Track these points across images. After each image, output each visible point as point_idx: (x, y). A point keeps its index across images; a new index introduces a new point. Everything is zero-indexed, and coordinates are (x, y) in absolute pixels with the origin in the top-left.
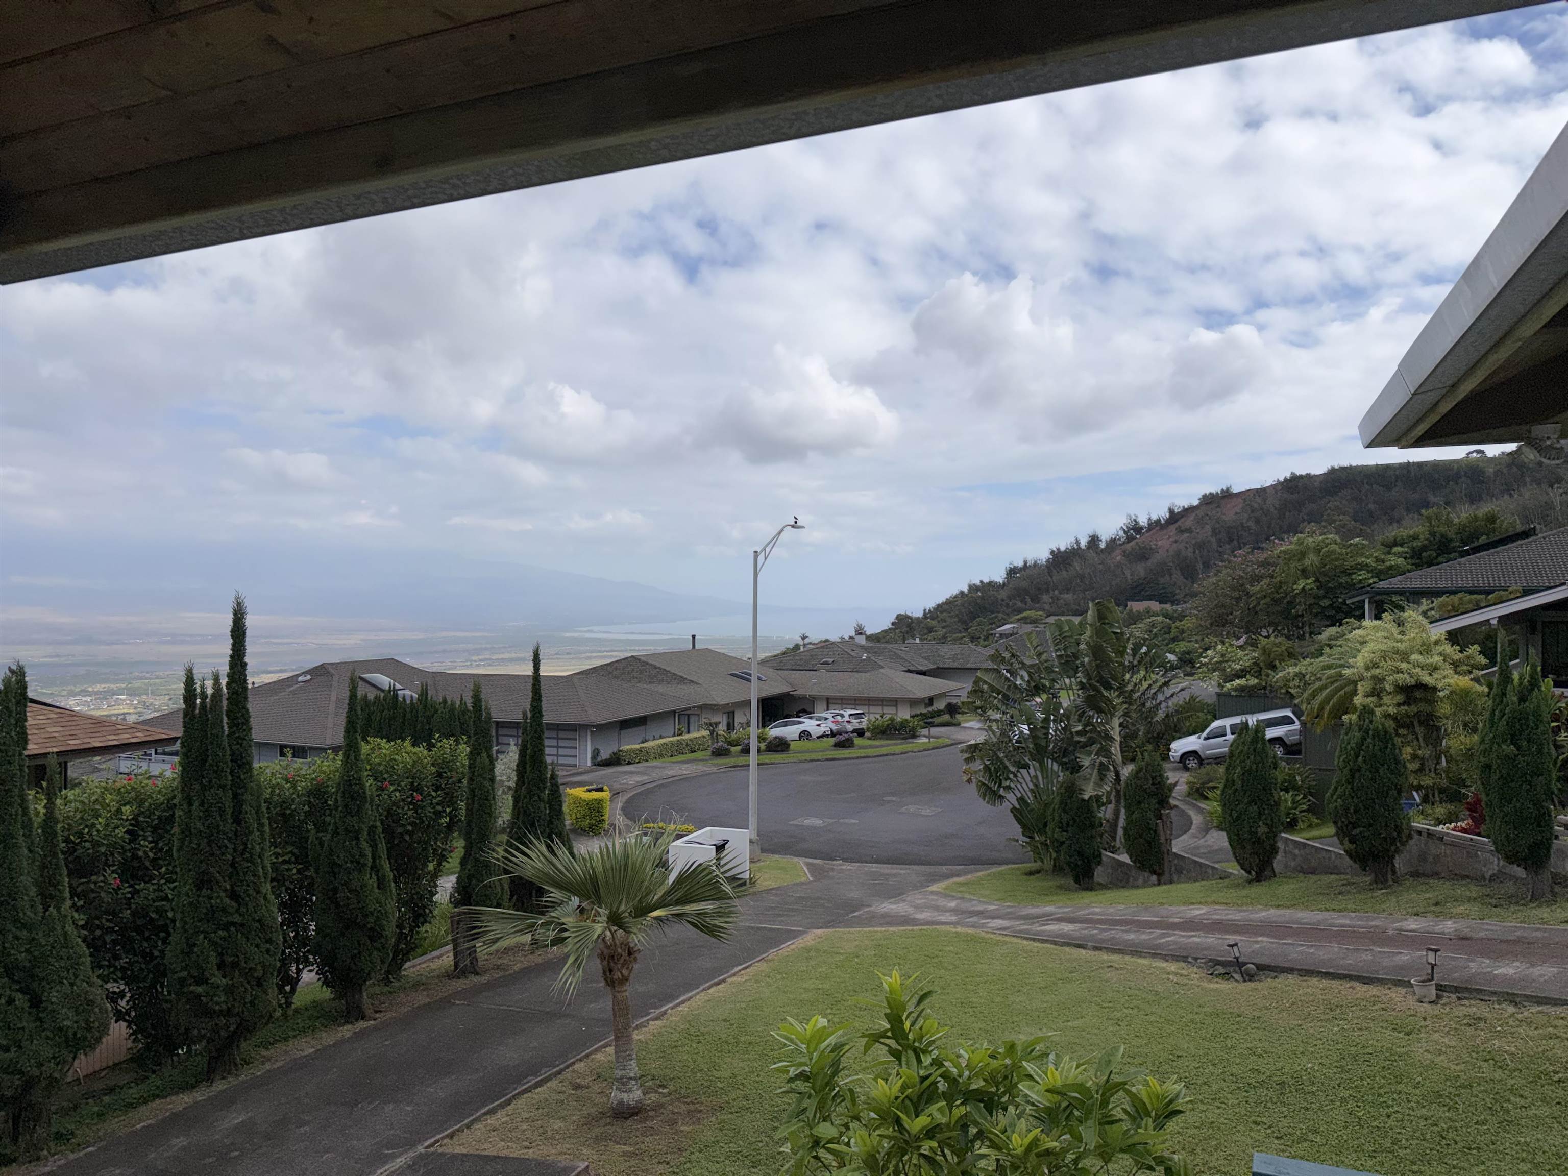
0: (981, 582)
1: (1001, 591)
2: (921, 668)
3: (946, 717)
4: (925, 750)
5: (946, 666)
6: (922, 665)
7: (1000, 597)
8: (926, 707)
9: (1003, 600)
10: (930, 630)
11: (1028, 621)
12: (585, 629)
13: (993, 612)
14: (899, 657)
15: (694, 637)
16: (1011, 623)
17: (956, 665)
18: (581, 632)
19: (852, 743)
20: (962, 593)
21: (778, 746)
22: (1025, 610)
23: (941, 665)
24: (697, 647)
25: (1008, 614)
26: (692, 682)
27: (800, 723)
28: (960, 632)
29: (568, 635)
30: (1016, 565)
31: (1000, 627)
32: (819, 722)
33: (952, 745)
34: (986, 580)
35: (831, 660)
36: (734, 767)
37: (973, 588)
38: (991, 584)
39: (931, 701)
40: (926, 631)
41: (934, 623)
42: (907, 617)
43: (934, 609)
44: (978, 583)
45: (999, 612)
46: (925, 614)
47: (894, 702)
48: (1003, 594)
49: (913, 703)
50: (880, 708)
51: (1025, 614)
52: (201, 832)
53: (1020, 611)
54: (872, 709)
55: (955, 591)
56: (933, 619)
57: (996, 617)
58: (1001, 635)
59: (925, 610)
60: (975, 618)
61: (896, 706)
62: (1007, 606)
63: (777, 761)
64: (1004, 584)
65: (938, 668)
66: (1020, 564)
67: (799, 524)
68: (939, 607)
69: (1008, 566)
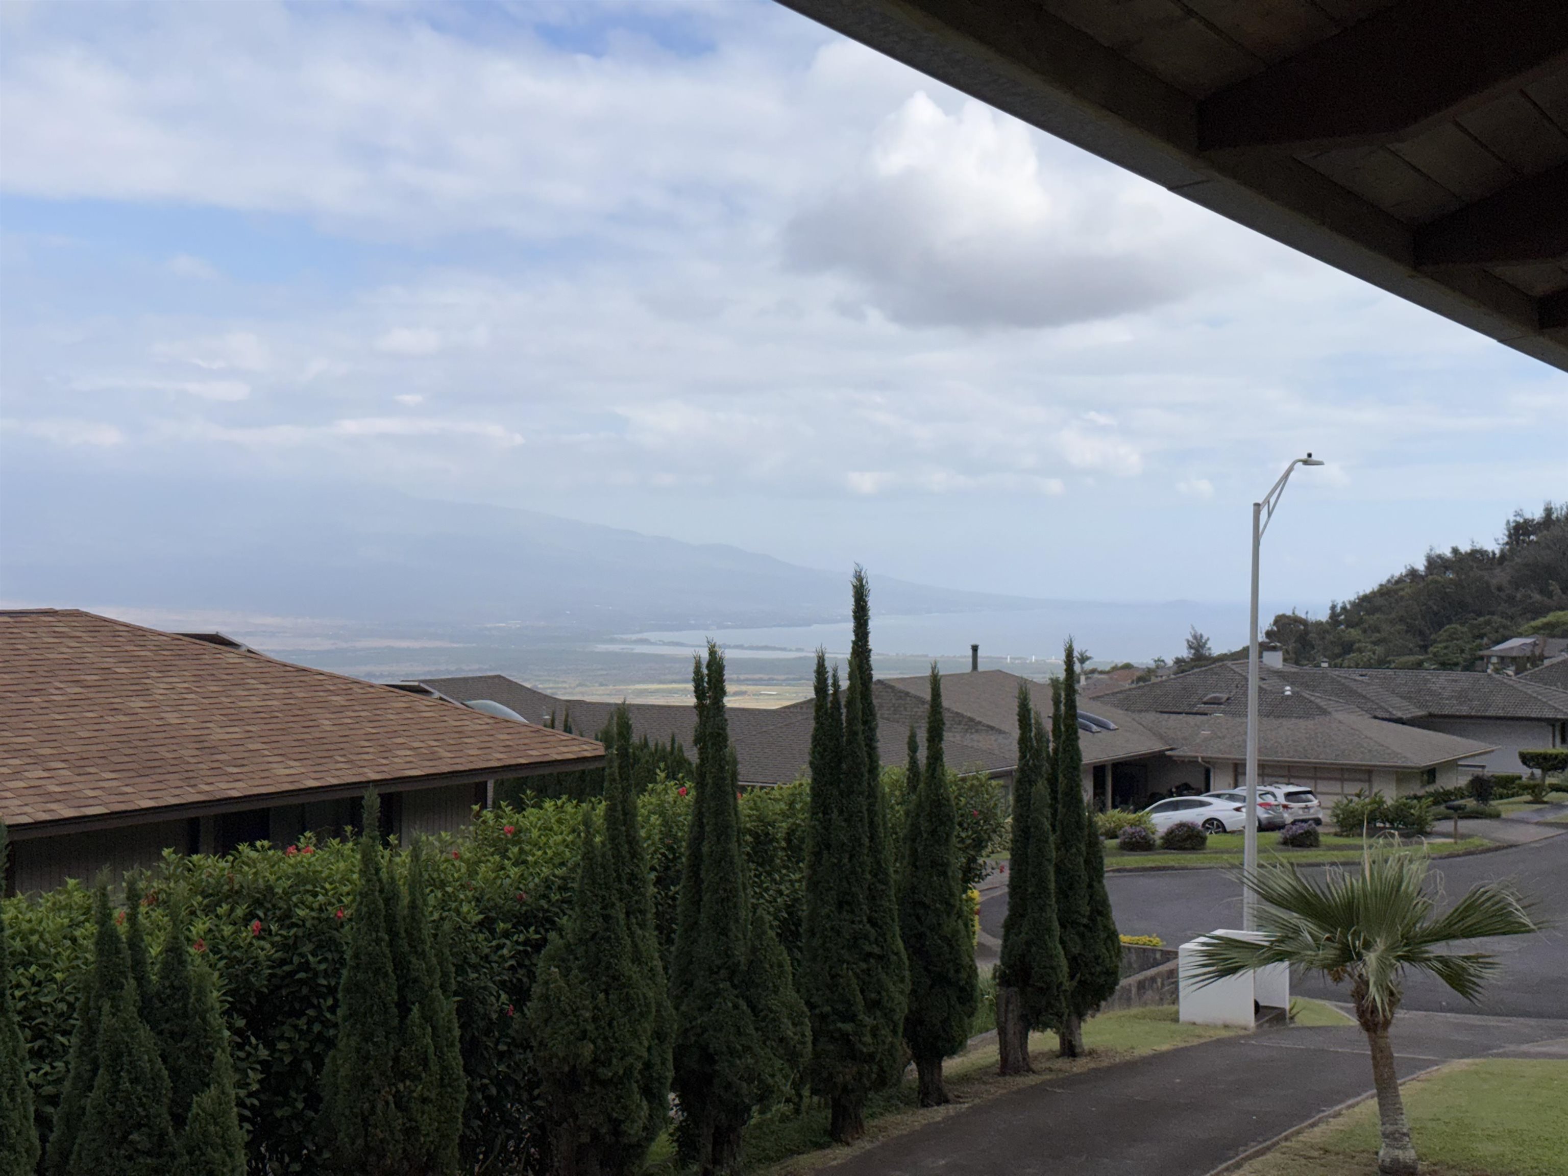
0: (1455, 551)
1: (1497, 571)
2: (1399, 714)
3: (1471, 803)
4: (1450, 856)
5: (1446, 712)
6: (1399, 708)
7: (1494, 582)
8: (1423, 786)
9: (1500, 589)
10: (1348, 648)
11: (1558, 631)
12: (634, 637)
13: (1480, 614)
14: (1352, 693)
15: (975, 649)
16: (1520, 635)
17: (1464, 710)
18: (623, 641)
19: (1317, 839)
20: (1413, 573)
21: (1185, 840)
22: (1549, 610)
23: (1435, 711)
24: (981, 668)
25: (1512, 618)
26: (992, 728)
27: (1202, 804)
28: (1411, 652)
29: (601, 647)
30: (1529, 516)
31: (1498, 643)
32: (1238, 805)
33: (1497, 849)
34: (1465, 548)
35: (1224, 696)
36: (1118, 871)
37: (1436, 564)
38: (1477, 556)
39: (1431, 774)
40: (1337, 650)
41: (1354, 633)
42: (1296, 620)
43: (1353, 604)
44: (1448, 553)
45: (1493, 613)
46: (1334, 615)
47: (1367, 773)
48: (1500, 577)
49: (1402, 775)
50: (1339, 785)
51: (1551, 617)
52: (844, 844)
53: (1539, 612)
54: (1322, 786)
55: (1398, 570)
56: (1349, 625)
57: (1488, 623)
58: (1502, 659)
59: (1333, 608)
60: (1441, 626)
61: (1370, 781)
62: (1511, 600)
63: (1190, 865)
64: (1503, 556)
65: (1431, 715)
66: (1536, 513)
67: (1314, 458)
68: (1366, 603)
69: (1512, 519)
